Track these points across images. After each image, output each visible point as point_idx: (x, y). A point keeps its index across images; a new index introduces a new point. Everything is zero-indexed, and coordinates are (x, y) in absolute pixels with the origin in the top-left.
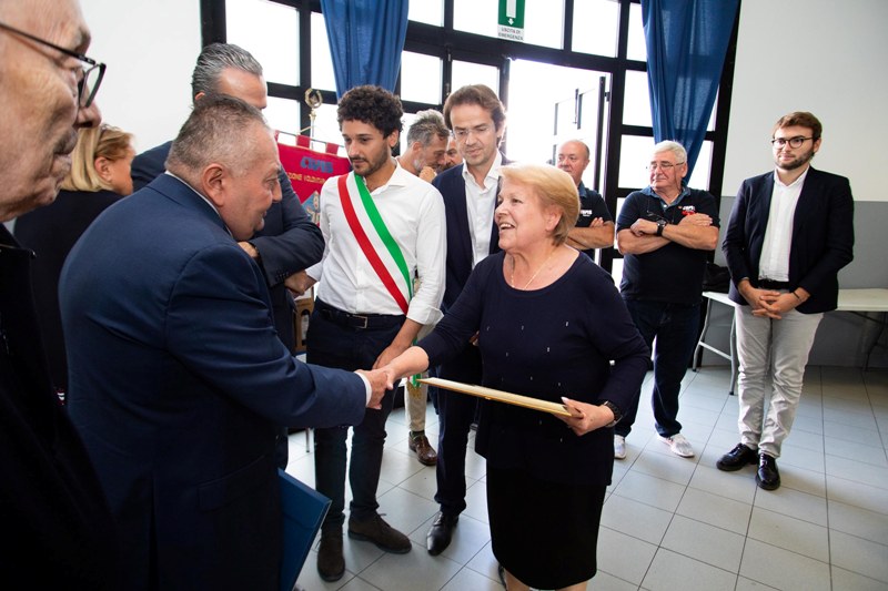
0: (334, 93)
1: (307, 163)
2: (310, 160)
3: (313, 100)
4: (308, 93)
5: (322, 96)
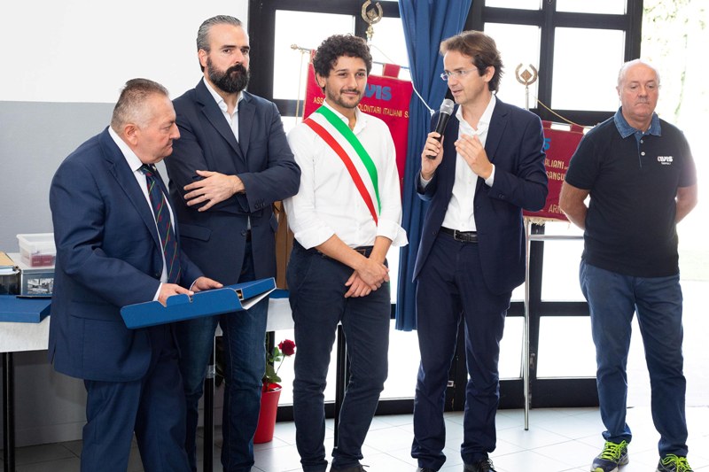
0: (397, 4)
3: (370, 14)
4: (365, 6)
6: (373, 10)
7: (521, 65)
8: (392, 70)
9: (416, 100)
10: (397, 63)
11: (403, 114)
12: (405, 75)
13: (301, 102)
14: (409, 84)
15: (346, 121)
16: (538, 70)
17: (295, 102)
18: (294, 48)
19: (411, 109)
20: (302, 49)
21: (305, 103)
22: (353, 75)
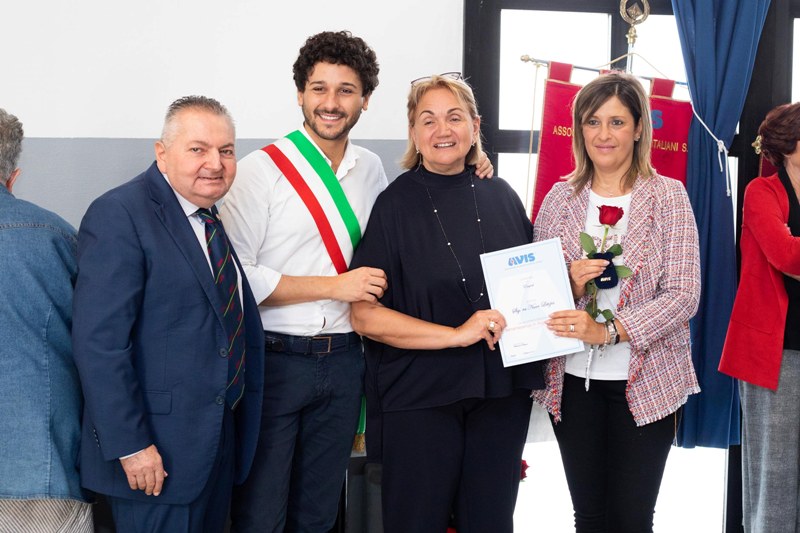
3: (632, 11)
6: (636, 6)
8: (663, 87)
9: (698, 127)
10: (670, 78)
11: (680, 147)
12: (682, 94)
13: (536, 133)
14: (687, 105)
17: (529, 132)
18: (526, 59)
19: (690, 139)
20: (537, 61)
21: (541, 135)
22: (332, 90)
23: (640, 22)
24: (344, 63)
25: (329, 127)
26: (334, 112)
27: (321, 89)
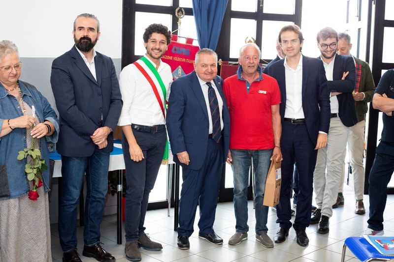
0: (192, 9)
1: (175, 50)
2: (177, 48)
3: (179, 14)
4: (177, 10)
5: (185, 10)
6: (180, 12)
7: (247, 38)
8: (190, 41)
10: (192, 38)
12: (196, 43)
14: (197, 47)
15: (155, 66)
16: (255, 39)
22: (158, 42)
23: (182, 18)
24: (162, 33)
25: (156, 54)
26: (158, 49)
27: (154, 41)
